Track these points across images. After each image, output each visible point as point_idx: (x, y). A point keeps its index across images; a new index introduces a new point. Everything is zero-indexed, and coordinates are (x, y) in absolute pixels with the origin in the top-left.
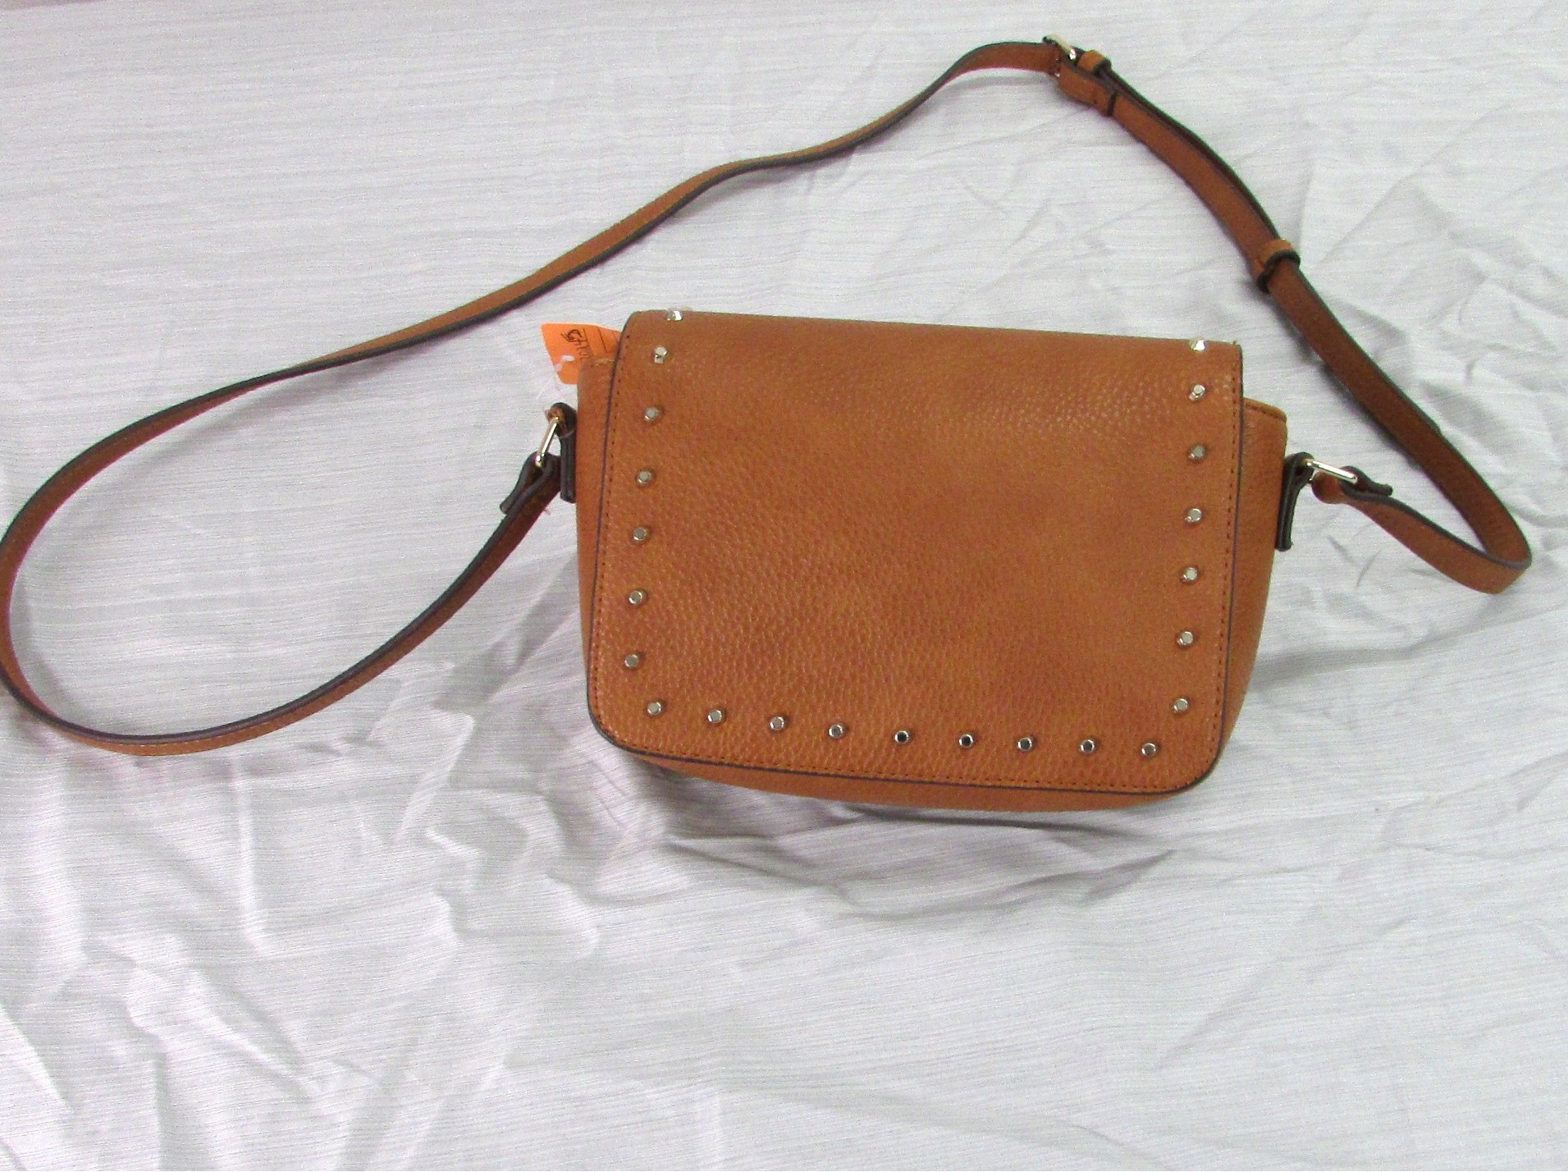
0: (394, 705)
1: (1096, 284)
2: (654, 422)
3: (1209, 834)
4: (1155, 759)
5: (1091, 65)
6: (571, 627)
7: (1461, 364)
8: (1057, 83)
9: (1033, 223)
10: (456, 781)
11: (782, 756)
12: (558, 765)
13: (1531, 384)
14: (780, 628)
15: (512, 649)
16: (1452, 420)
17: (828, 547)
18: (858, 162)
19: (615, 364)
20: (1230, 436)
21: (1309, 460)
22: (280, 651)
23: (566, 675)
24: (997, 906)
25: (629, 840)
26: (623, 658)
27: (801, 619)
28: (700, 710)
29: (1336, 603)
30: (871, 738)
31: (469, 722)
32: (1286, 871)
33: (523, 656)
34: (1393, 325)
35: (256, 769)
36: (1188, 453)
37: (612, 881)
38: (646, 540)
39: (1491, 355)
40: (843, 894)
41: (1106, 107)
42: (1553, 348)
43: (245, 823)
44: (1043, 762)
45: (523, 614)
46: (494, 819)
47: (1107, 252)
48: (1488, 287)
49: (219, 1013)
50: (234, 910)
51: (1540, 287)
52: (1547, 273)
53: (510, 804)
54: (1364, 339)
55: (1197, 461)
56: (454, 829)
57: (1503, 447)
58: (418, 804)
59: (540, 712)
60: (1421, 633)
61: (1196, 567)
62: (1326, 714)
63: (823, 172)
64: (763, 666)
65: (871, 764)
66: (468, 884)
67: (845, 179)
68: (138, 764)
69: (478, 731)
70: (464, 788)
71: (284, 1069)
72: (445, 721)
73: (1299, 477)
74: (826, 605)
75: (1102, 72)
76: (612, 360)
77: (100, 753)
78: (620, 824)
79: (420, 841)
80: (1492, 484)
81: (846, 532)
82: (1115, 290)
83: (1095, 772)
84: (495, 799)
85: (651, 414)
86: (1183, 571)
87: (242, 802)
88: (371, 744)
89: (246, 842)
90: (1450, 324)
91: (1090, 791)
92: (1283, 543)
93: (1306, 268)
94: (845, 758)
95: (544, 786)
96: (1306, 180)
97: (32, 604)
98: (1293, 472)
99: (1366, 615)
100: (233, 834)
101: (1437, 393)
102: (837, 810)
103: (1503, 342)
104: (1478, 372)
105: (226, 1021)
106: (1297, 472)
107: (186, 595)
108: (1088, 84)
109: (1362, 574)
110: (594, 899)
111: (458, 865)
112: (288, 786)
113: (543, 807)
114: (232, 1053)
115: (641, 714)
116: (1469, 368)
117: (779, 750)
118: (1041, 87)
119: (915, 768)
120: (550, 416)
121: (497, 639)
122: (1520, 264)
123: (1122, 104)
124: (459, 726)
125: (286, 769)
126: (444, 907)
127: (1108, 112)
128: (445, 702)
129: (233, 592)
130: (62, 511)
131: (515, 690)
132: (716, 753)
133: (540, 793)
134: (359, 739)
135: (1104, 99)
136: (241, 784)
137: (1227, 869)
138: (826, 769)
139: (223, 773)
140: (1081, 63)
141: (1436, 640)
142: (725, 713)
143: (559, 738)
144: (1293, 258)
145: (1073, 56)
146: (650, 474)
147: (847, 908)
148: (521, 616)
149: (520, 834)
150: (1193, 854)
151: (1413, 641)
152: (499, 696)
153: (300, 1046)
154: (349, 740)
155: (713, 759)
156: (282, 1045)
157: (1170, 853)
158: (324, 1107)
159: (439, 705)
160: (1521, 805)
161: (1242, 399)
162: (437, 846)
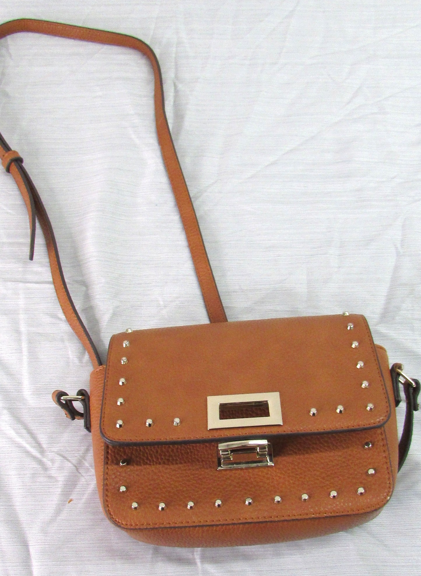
49: (14, 429)
50: (20, 383)
71: (38, 455)
105: (17, 433)
114: (20, 446)
153: (44, 446)
156: (38, 445)
158: (53, 472)
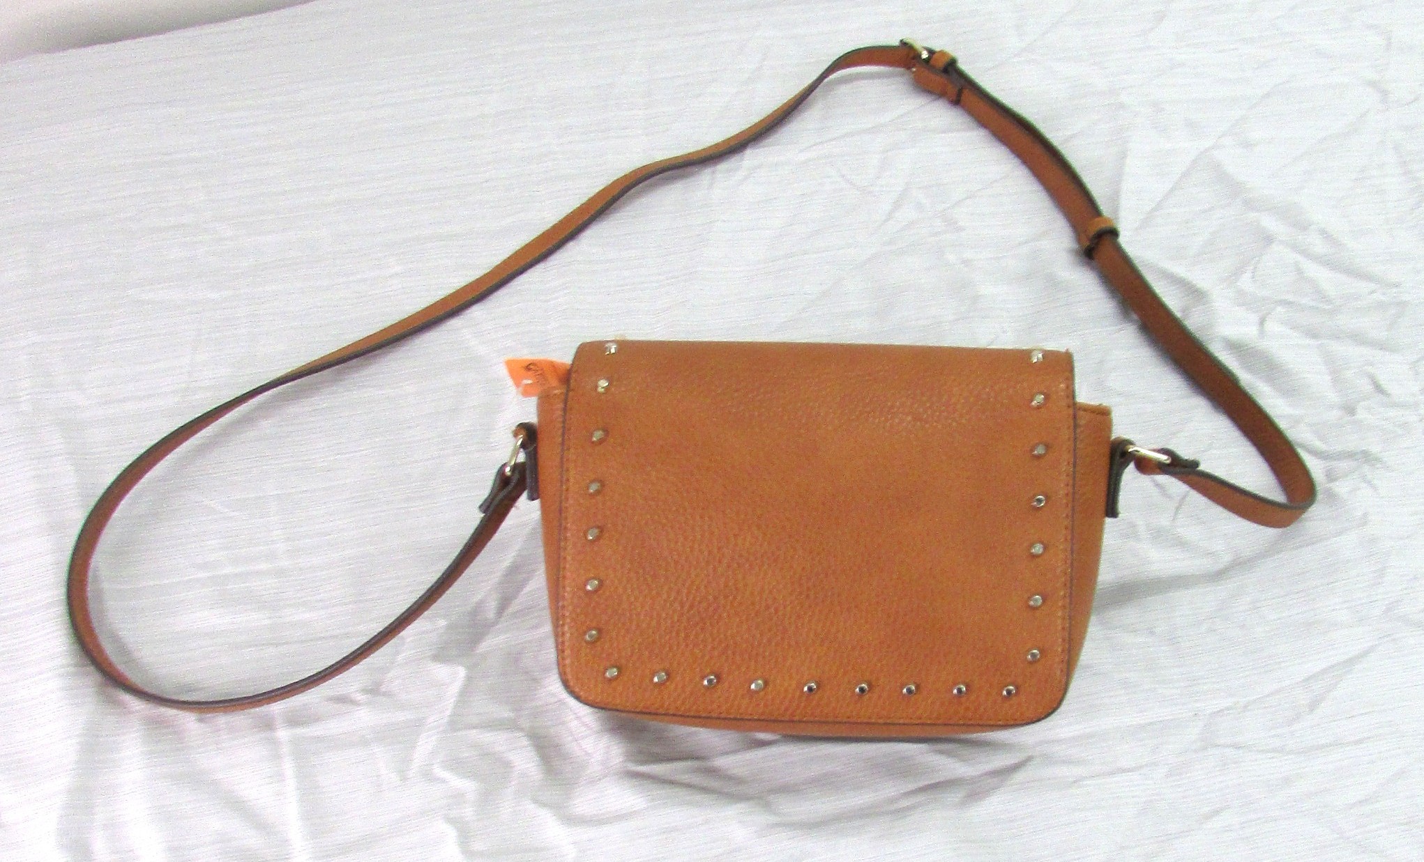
0: (400, 658)
1: (951, 257)
2: (601, 442)
3: (1059, 741)
4: (1014, 698)
5: (941, 64)
6: (538, 584)
7: (1254, 318)
8: (912, 76)
9: (897, 205)
10: (455, 724)
11: (715, 706)
12: (534, 704)
13: (1312, 334)
14: (709, 605)
15: (492, 606)
16: (1249, 369)
17: (745, 539)
18: (751, 157)
19: (567, 394)
20: (1066, 434)
21: (1131, 446)
22: (307, 616)
23: (536, 627)
24: (891, 812)
25: (594, 768)
26: (585, 633)
27: (726, 597)
28: (647, 672)
29: (1158, 535)
30: (786, 691)
31: (462, 672)
32: (1124, 771)
33: (501, 609)
34: (1198, 286)
35: (294, 721)
36: (1032, 450)
37: (584, 803)
38: (597, 539)
39: (1279, 309)
40: (767, 806)
41: (955, 98)
42: (1329, 302)
43: (288, 767)
44: (924, 703)
45: (499, 574)
46: (486, 754)
47: (961, 229)
48: (1275, 247)
51: (1319, 247)
52: (1325, 234)
53: (497, 740)
54: (1172, 300)
55: (1039, 457)
56: (456, 765)
57: (1290, 391)
58: (426, 745)
59: (517, 660)
60: (1226, 559)
61: (1042, 543)
62: (1152, 633)
63: (723, 166)
64: (697, 636)
65: (786, 710)
66: (468, 812)
67: (739, 175)
68: (201, 720)
69: (469, 679)
70: (459, 730)
72: (441, 671)
73: (1122, 460)
74: (745, 585)
75: (950, 69)
76: (564, 391)
77: (170, 712)
78: (587, 754)
79: (428, 776)
80: (1282, 424)
81: (759, 527)
82: (966, 262)
83: (967, 709)
84: (488, 737)
85: (597, 436)
86: (1031, 545)
87: (285, 750)
88: (384, 694)
89: (291, 783)
90: (1245, 282)
91: (964, 725)
92: (1112, 511)
93: (1125, 240)
94: (766, 706)
95: (525, 723)
96: (1123, 156)
97: (105, 585)
98: (1118, 454)
99: (1181, 543)
100: (280, 777)
101: (1235, 347)
102: (762, 736)
103: (1290, 298)
104: (1270, 326)
106: (1120, 455)
107: (228, 570)
108: (939, 79)
109: (1178, 509)
110: (571, 820)
111: (458, 797)
112: (318, 733)
113: (525, 742)
115: (600, 679)
116: (1262, 322)
117: (712, 702)
118: (899, 79)
119: (822, 711)
120: (516, 434)
121: (479, 597)
122: (1304, 227)
123: (967, 93)
124: (453, 676)
125: (316, 719)
126: (451, 833)
127: (956, 101)
128: (441, 655)
129: (263, 566)
130: (124, 504)
131: (494, 642)
132: (662, 706)
133: (522, 730)
134: (374, 690)
135: (952, 90)
136: (283, 734)
137: (1077, 771)
138: (751, 715)
139: (268, 725)
140: (932, 62)
141: (1240, 565)
142: (668, 674)
143: (534, 682)
144: (1113, 233)
145: (925, 55)
146: (599, 485)
147: (773, 819)
148: (496, 577)
149: (508, 765)
150: (1049, 759)
151: (1221, 566)
152: (484, 647)
154: (365, 691)
155: (661, 711)
157: (1029, 759)
159: (437, 658)
160: (1313, 706)
161: (1075, 404)
162: (444, 781)
